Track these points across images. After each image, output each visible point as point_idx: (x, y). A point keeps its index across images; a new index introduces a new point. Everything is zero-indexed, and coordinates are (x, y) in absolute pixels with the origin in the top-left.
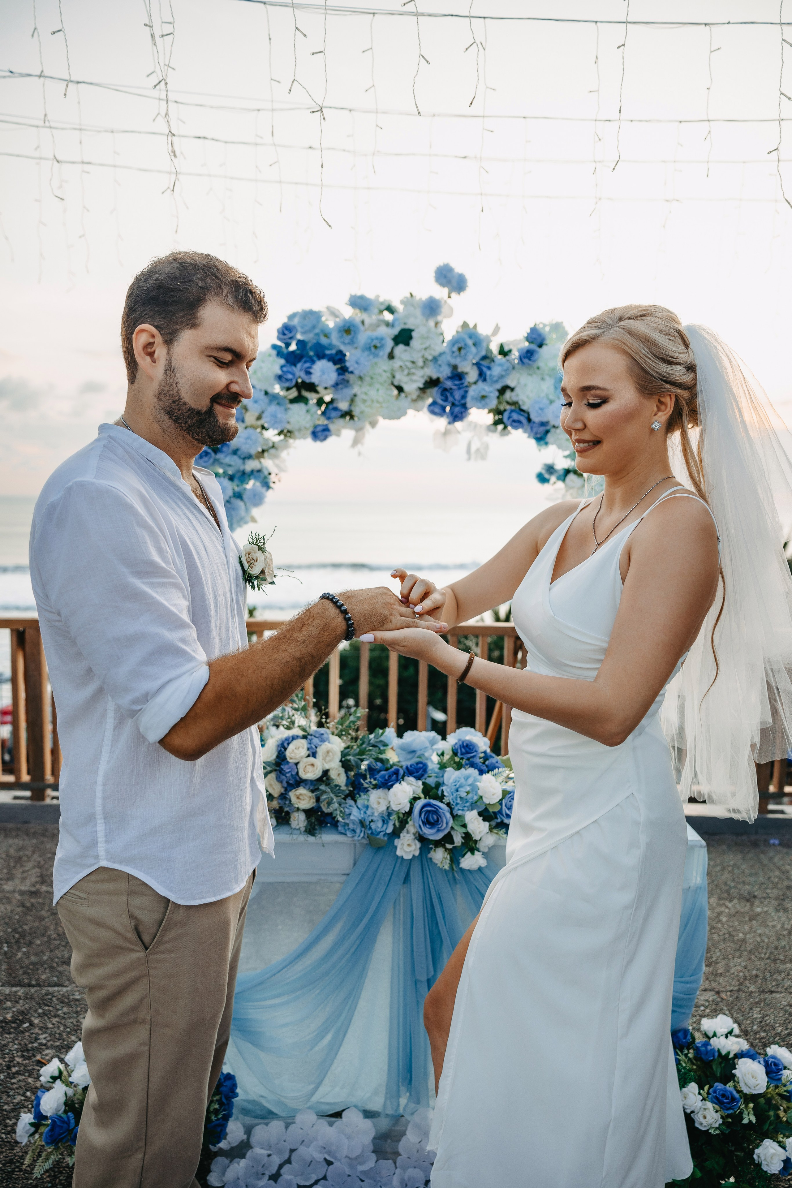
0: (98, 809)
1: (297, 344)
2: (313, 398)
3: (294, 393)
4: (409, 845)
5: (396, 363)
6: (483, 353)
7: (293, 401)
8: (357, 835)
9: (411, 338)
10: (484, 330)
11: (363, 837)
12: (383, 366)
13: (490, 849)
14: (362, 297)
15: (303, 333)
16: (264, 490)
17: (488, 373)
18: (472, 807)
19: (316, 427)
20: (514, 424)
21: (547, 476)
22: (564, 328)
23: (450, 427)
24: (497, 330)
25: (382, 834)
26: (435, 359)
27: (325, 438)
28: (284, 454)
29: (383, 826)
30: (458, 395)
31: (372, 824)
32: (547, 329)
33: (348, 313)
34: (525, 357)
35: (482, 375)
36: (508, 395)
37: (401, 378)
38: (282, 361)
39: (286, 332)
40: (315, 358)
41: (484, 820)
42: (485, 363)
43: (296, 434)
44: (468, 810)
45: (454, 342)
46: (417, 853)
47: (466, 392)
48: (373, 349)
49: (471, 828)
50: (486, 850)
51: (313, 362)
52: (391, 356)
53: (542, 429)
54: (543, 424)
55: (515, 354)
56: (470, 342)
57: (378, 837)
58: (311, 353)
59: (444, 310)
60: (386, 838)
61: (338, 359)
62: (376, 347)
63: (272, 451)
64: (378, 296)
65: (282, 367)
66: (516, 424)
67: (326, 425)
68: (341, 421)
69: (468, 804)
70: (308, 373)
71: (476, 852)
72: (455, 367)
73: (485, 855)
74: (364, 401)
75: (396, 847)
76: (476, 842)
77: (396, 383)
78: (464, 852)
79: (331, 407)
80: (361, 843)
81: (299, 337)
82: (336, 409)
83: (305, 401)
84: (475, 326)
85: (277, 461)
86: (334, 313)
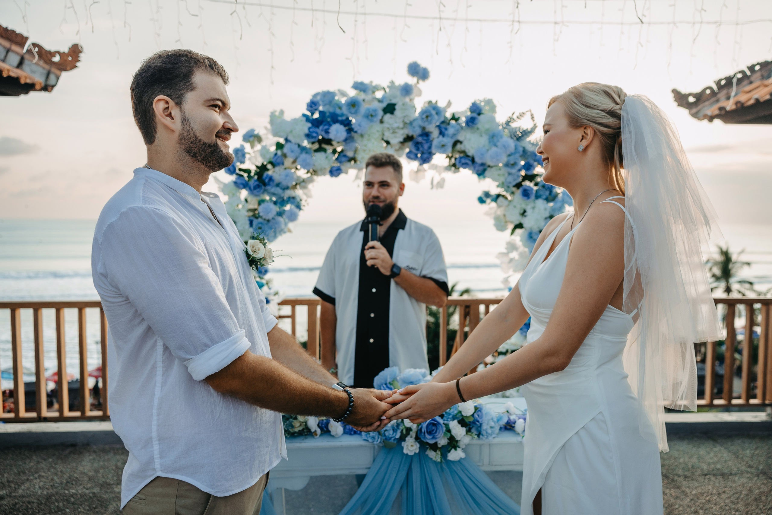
0: (154, 434)
1: (319, 114)
2: (330, 149)
3: (316, 146)
4: (412, 446)
5: (385, 125)
6: (442, 119)
7: (316, 151)
8: (376, 440)
9: (394, 109)
10: (442, 104)
11: (380, 442)
12: (377, 127)
13: (466, 446)
14: (362, 83)
15: (324, 105)
16: (296, 210)
17: (446, 132)
18: (454, 418)
19: (332, 168)
20: (464, 166)
21: (484, 199)
22: (493, 103)
23: (421, 167)
24: (449, 104)
25: (393, 439)
26: (411, 123)
27: (337, 175)
28: (310, 186)
29: (393, 434)
30: (426, 146)
31: (386, 432)
32: (483, 104)
33: (352, 93)
34: (470, 122)
35: (442, 133)
36: (459, 147)
37: (388, 136)
38: (309, 125)
39: (313, 106)
40: (331, 123)
41: (462, 426)
42: (443, 126)
43: (319, 172)
44: (451, 420)
45: (423, 112)
46: (417, 451)
47: (431, 144)
48: (370, 117)
49: (454, 432)
50: (464, 447)
51: (330, 125)
52: (382, 122)
53: (481, 168)
54: (483, 164)
55: (463, 119)
56: (434, 112)
57: (390, 441)
58: (329, 120)
59: (415, 91)
60: (395, 442)
61: (347, 123)
62: (372, 116)
63: (303, 184)
64: (371, 82)
65: (309, 128)
66: (465, 165)
67: (339, 167)
68: (348, 164)
69: (451, 416)
70: (327, 132)
71: (458, 448)
72: (424, 128)
73: (464, 450)
74: (364, 151)
75: (402, 448)
76: (457, 441)
77: (385, 139)
78: (449, 449)
79: (342, 154)
80: (378, 446)
81: (321, 108)
82: (345, 156)
83: (325, 150)
84: (436, 102)
85: (305, 191)
86: (343, 94)
